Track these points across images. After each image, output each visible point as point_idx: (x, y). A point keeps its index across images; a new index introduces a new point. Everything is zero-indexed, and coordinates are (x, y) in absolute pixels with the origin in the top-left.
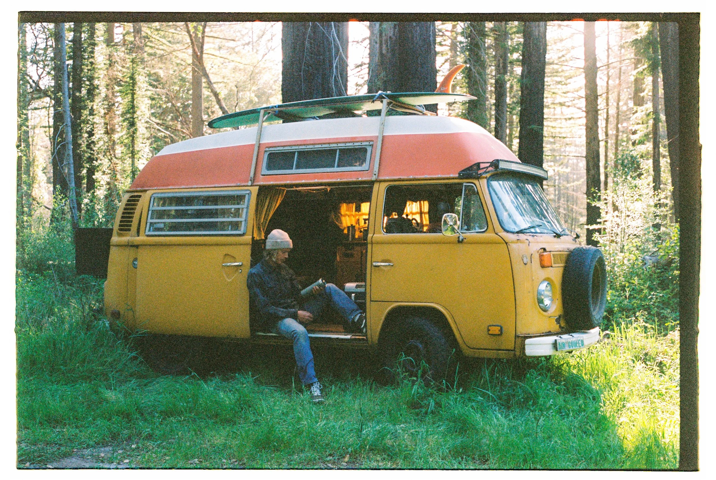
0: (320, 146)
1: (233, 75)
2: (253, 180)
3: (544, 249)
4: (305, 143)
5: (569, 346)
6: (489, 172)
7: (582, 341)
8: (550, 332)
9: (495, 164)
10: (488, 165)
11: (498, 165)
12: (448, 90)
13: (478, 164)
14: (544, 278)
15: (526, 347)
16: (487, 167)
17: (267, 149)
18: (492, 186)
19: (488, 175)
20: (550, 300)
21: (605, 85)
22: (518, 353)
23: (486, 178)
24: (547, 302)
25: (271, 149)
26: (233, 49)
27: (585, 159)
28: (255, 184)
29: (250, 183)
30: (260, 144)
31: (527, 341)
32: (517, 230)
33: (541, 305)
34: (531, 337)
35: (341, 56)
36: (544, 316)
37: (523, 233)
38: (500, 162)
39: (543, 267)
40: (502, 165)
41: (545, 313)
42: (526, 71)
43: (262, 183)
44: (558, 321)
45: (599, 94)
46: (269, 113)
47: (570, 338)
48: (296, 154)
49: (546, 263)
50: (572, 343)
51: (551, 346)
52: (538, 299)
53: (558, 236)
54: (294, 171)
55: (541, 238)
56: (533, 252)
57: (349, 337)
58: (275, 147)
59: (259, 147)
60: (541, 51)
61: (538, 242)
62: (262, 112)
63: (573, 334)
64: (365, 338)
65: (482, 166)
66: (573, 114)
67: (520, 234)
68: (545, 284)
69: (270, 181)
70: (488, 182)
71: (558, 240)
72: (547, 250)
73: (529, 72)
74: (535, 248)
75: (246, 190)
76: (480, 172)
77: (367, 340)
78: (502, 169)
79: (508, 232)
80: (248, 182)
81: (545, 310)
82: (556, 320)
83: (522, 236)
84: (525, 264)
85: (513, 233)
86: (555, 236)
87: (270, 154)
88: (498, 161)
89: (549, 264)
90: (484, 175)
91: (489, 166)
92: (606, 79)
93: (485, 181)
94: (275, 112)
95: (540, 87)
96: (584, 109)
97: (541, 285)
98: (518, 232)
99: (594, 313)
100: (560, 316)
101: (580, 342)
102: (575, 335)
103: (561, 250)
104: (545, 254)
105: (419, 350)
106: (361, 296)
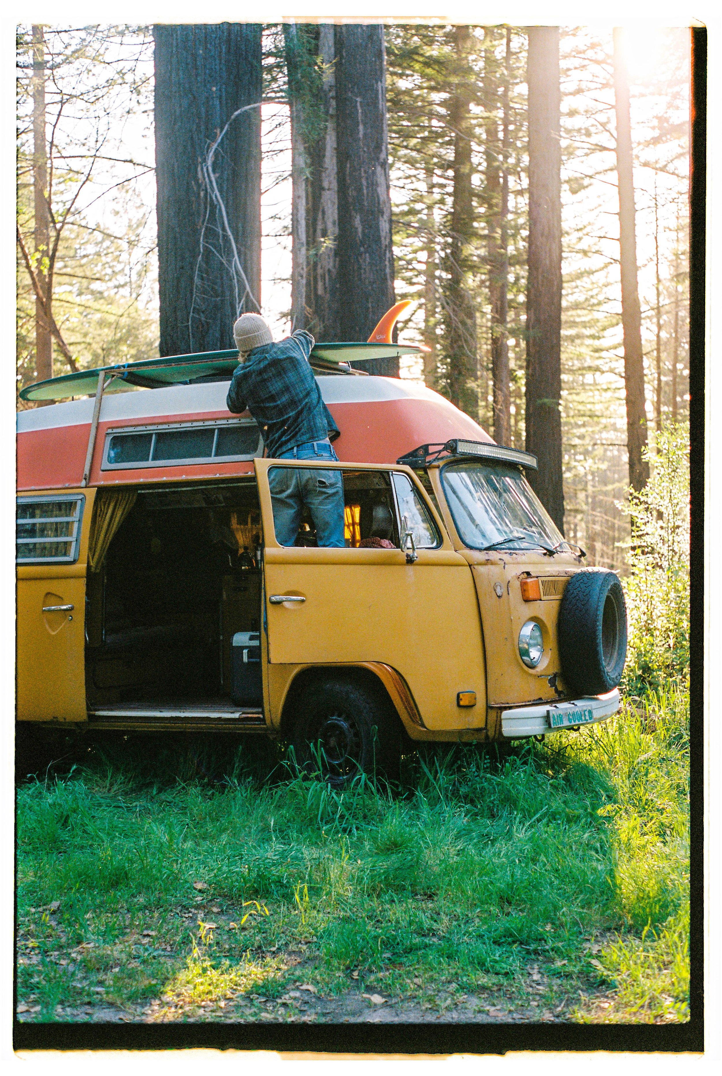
0: (189, 424)
1: (99, 332)
2: (89, 478)
3: (528, 574)
4: (167, 420)
5: (569, 720)
6: (442, 458)
7: (590, 712)
8: (540, 699)
9: (451, 446)
10: (441, 447)
11: (456, 448)
12: (387, 339)
13: (426, 447)
14: (528, 617)
15: (504, 723)
16: (440, 452)
17: (110, 431)
18: (447, 479)
19: (441, 463)
20: (538, 650)
21: (655, 338)
22: (491, 733)
23: (438, 467)
24: (534, 653)
25: (115, 431)
26: (101, 293)
27: (626, 448)
28: (91, 484)
29: (83, 483)
30: (98, 423)
31: (505, 714)
32: (486, 545)
33: (524, 658)
34: (510, 708)
35: (248, 296)
36: (531, 675)
37: (495, 550)
38: (459, 443)
39: (527, 601)
40: (462, 448)
41: (531, 671)
42: (533, 318)
43: (102, 483)
44: (552, 682)
45: (644, 352)
46: (113, 376)
47: (570, 708)
48: (154, 436)
49: (531, 595)
50: (573, 714)
51: (541, 721)
52: (520, 649)
53: (550, 553)
54: (150, 463)
55: (523, 557)
56: (510, 578)
57: (236, 715)
58: (122, 427)
59: (97, 428)
60: (555, 288)
61: (518, 563)
62: (102, 374)
63: (576, 702)
64: (261, 716)
65: (432, 449)
66: (610, 383)
67: (490, 552)
68: (531, 626)
69: (114, 479)
70: (441, 474)
71: (551, 559)
72: (533, 574)
73: (538, 321)
74: (513, 571)
75: (78, 494)
76: (428, 459)
77: (263, 720)
78: (463, 454)
79: (471, 548)
80: (81, 481)
81: (532, 667)
82: (550, 681)
83: (493, 555)
84: (499, 597)
85: (480, 550)
86: (545, 554)
87: (115, 438)
88: (455, 441)
89: (536, 597)
90: (435, 464)
91: (443, 450)
92: (655, 329)
93: (437, 472)
94: (123, 374)
95: (555, 341)
96: (623, 375)
97: (524, 628)
98: (488, 549)
99: (607, 669)
100: (555, 675)
101: (587, 713)
102: (579, 703)
103: (554, 574)
104: (529, 580)
105: (342, 732)
106: (255, 652)
